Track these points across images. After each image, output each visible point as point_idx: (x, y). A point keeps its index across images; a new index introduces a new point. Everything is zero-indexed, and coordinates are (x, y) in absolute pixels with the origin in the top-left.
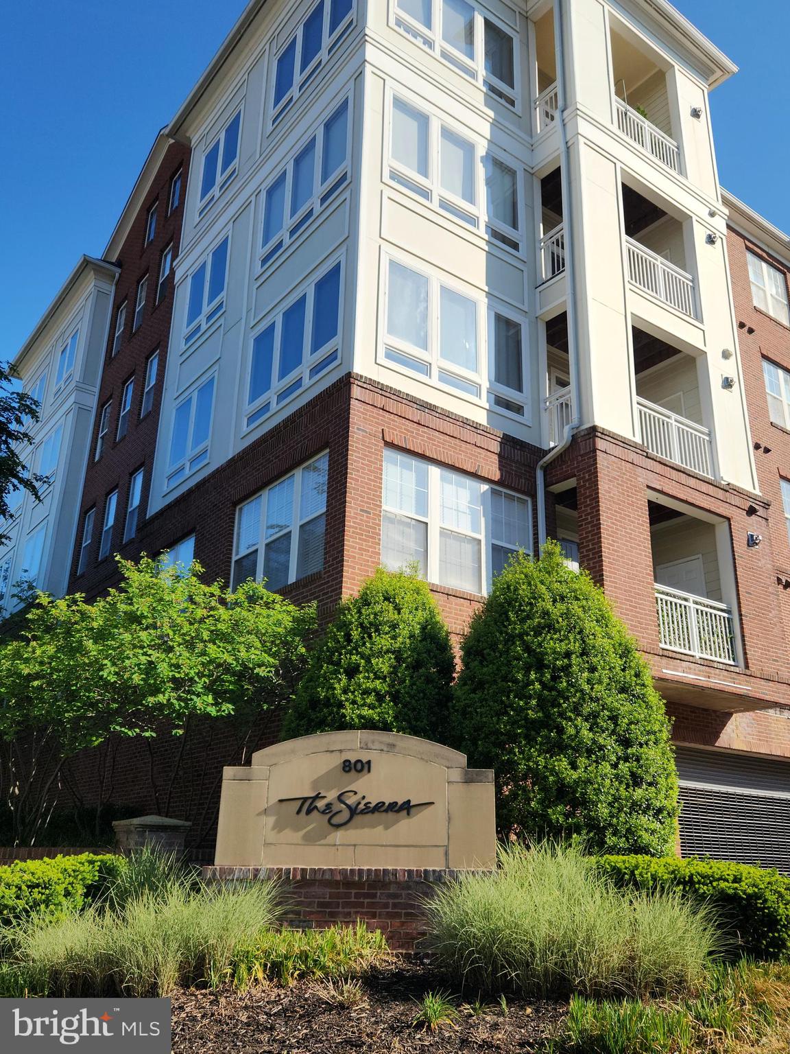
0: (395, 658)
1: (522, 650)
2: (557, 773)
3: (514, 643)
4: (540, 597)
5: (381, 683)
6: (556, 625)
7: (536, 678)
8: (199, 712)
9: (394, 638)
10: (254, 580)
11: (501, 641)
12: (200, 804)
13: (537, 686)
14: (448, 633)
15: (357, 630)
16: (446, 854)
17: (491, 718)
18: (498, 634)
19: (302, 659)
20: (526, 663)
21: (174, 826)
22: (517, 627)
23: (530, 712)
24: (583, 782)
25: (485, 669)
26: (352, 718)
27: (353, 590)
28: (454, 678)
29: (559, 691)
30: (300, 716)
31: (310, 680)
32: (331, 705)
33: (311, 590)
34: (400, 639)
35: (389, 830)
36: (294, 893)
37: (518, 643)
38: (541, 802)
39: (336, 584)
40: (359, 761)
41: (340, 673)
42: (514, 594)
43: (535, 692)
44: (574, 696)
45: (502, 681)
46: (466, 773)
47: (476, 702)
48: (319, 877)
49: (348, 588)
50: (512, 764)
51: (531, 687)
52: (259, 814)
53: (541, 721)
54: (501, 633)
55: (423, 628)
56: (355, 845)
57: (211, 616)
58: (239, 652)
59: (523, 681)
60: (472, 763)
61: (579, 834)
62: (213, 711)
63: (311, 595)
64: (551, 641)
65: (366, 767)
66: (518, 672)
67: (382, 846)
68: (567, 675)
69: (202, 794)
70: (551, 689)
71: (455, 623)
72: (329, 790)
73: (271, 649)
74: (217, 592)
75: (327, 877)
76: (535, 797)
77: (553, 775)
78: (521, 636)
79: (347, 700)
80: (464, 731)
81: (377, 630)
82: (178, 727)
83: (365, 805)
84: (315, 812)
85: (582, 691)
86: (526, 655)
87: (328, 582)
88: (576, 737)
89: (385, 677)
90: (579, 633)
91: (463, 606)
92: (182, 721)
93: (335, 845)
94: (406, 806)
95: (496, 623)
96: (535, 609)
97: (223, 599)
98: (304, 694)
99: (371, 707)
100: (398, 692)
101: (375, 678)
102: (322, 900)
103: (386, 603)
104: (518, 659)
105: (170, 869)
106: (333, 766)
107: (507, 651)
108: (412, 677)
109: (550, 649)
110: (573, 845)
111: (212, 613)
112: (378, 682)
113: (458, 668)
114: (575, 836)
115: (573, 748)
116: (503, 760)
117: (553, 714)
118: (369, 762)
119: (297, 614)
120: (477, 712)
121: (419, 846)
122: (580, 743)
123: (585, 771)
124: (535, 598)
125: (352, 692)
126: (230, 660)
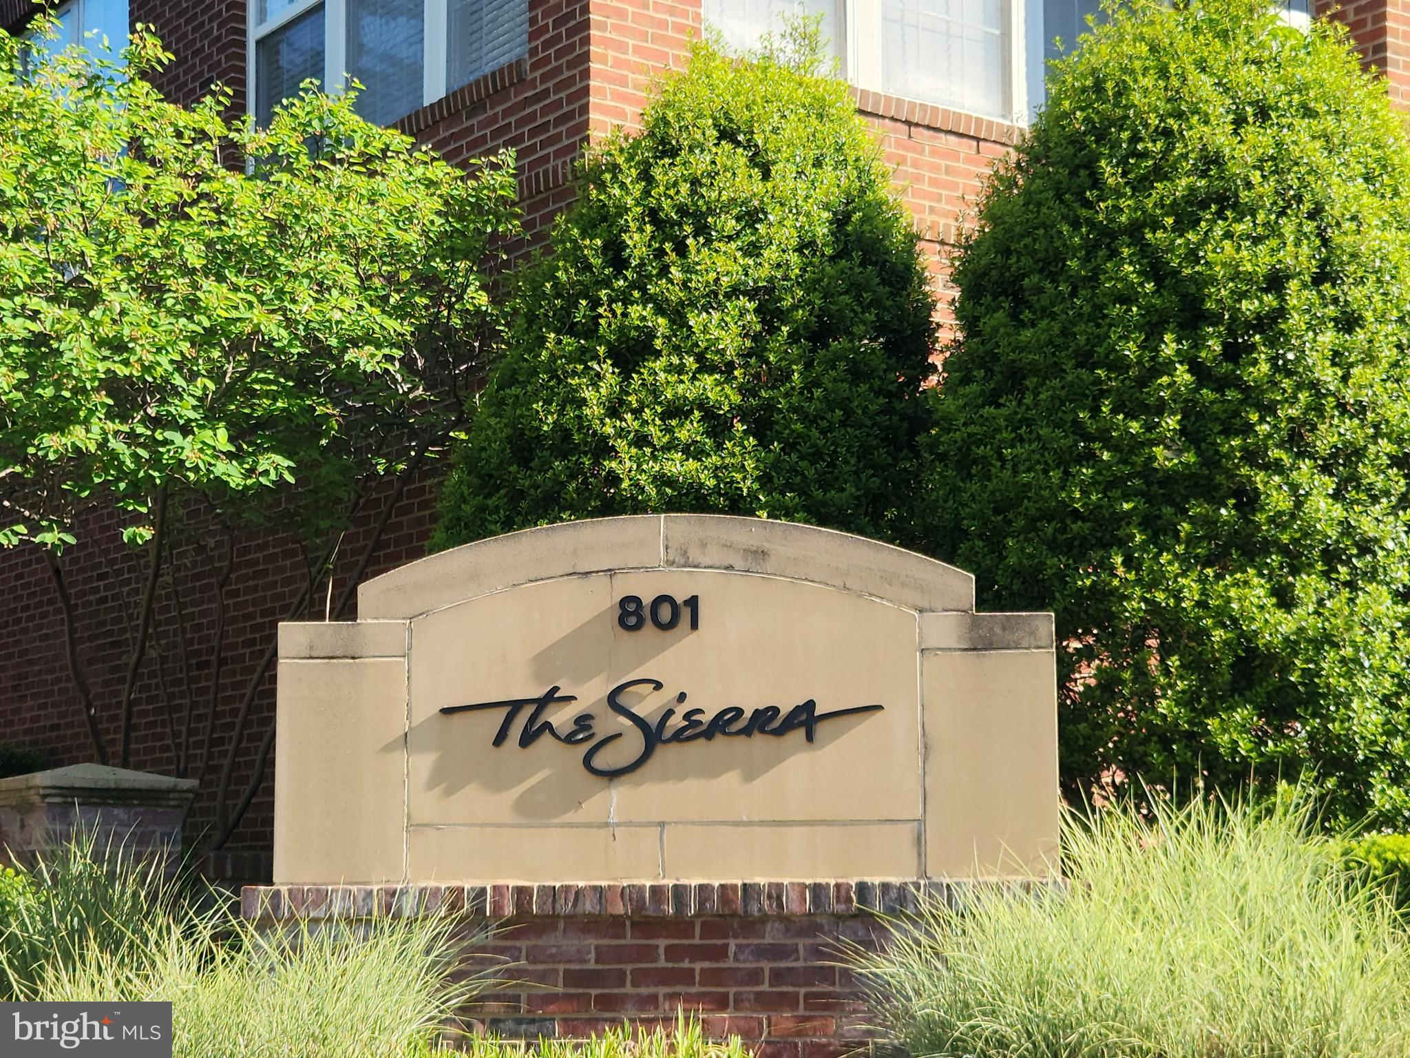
0: (756, 311)
1: (1140, 273)
2: (1235, 621)
3: (1114, 254)
4: (1196, 111)
5: (718, 383)
6: (1244, 195)
7: (1178, 351)
8: (192, 476)
9: (753, 250)
10: (321, 89)
11: (1074, 250)
12: (215, 742)
13: (1183, 375)
14: (913, 239)
15: (641, 230)
16: (919, 840)
17: (1046, 472)
18: (1065, 228)
19: (481, 325)
20: (1149, 310)
21: (149, 791)
22: (1123, 203)
23: (1159, 451)
24: (1310, 641)
25: (1027, 334)
26: (636, 485)
27: (621, 114)
28: (933, 368)
29: (1245, 389)
30: (487, 482)
31: (510, 380)
32: (576, 449)
33: (494, 118)
34: (772, 254)
35: (757, 783)
36: (501, 950)
37: (1126, 252)
38: (1188, 700)
39: (571, 99)
40: (664, 599)
41: (596, 357)
42: (1117, 105)
43: (1176, 395)
44: (1292, 400)
45: (1079, 365)
46: (975, 624)
47: (998, 430)
48: (565, 908)
49: (605, 110)
50: (1104, 596)
51: (1165, 380)
52: (388, 748)
53: (1192, 475)
54: (1076, 224)
55: (840, 221)
56: (662, 825)
57: (202, 196)
58: (294, 301)
59: (1140, 362)
60: (987, 598)
61: (1292, 779)
62: (233, 474)
63: (496, 134)
64: (1227, 244)
65: (686, 614)
66: (1126, 338)
67: (737, 824)
68: (1271, 343)
69: (216, 715)
70: (1221, 385)
71: (932, 210)
72: (582, 677)
73: (385, 298)
74: (216, 127)
75: (589, 906)
76: (1172, 686)
77: (1224, 626)
78: (1135, 231)
79: (621, 433)
80: (964, 512)
81: (702, 229)
82: (137, 519)
83: (687, 716)
84: (547, 738)
85: (1314, 386)
86: (1149, 287)
87: (546, 93)
88: (1293, 516)
89: (730, 366)
90: (1311, 216)
91: (954, 155)
92: (146, 504)
93: (607, 825)
94: (804, 717)
95: (1059, 197)
96: (1179, 149)
97: (234, 145)
98: (493, 421)
99: (692, 451)
100: (770, 406)
101: (699, 371)
102: (578, 967)
103: (726, 146)
104: (1125, 299)
105: (153, 898)
106: (588, 616)
107: (1094, 279)
108: (809, 366)
109: (1224, 265)
110: (1279, 811)
111: (204, 187)
112: (708, 380)
113: (945, 336)
114: (1282, 786)
115: (1284, 550)
116: (1081, 590)
117: (1228, 456)
118: (693, 602)
119: (460, 191)
120: (1001, 457)
121: (843, 823)
122: (1306, 535)
123: (1317, 613)
124: (1179, 115)
125: (634, 412)
126: (272, 327)
